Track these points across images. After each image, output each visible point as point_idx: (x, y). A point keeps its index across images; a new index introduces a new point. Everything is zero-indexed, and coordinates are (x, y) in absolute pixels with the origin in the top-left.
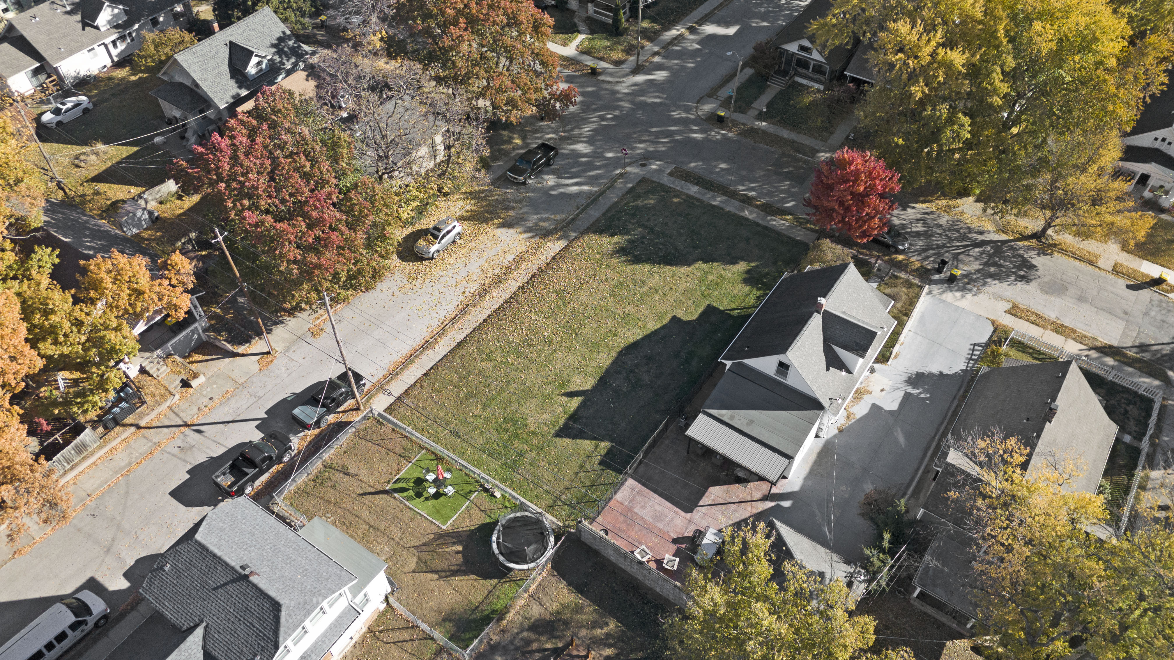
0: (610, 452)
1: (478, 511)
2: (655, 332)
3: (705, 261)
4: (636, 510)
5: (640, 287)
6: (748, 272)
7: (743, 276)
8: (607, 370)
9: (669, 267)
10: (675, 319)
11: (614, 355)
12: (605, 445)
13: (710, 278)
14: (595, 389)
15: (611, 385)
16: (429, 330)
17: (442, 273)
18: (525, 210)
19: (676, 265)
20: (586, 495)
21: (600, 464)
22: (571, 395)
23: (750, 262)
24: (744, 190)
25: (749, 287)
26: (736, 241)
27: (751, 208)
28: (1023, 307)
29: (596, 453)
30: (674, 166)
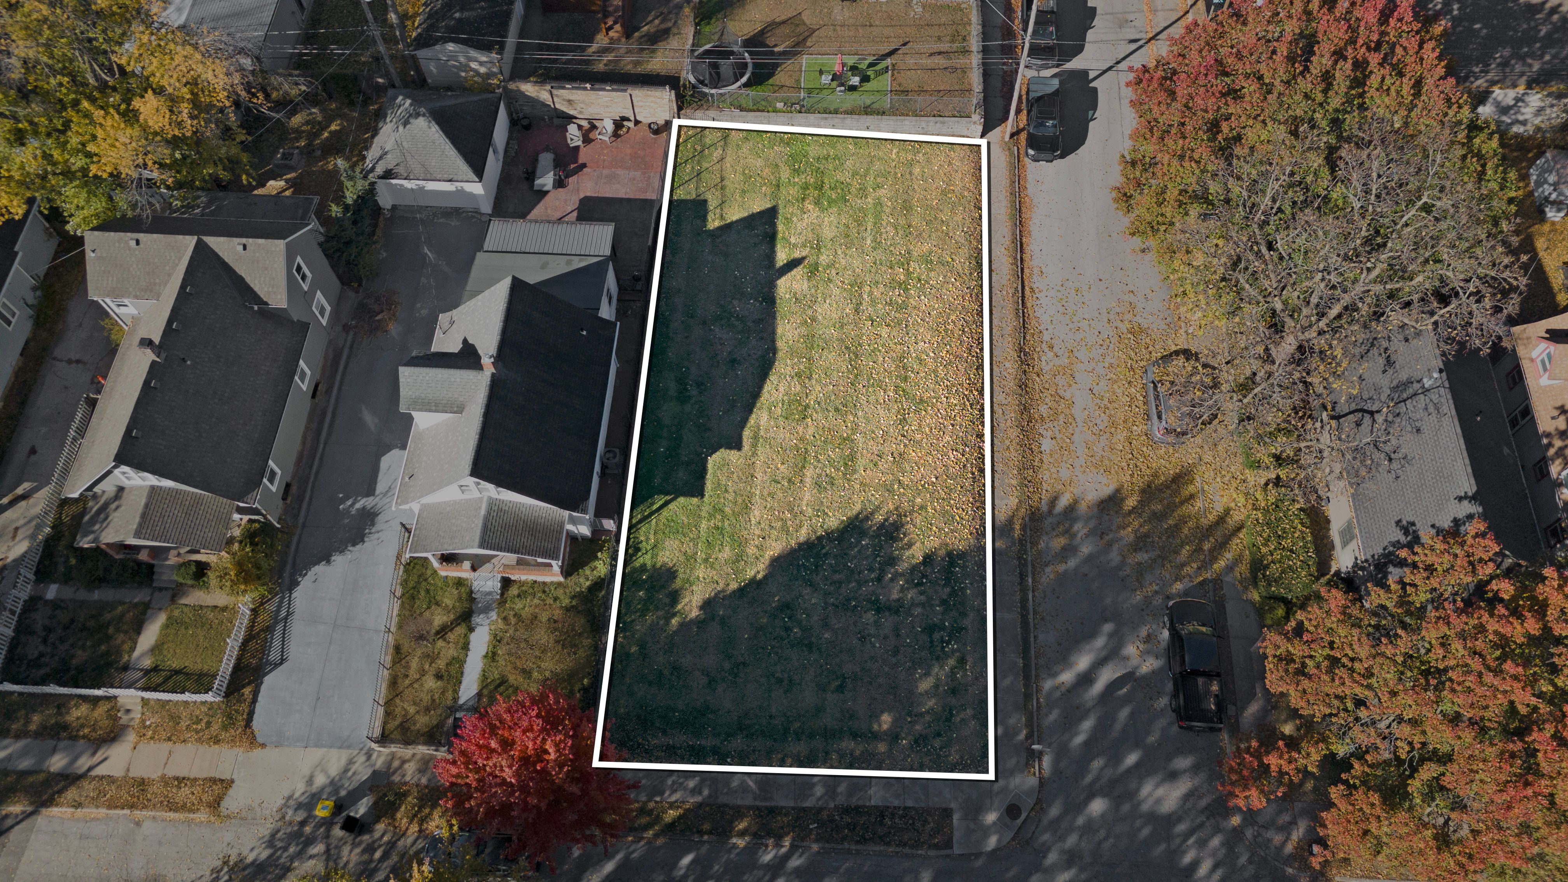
0: (704, 219)
1: (787, 84)
2: (749, 409)
3: (753, 583)
4: (638, 174)
5: (819, 476)
6: (675, 597)
7: (678, 583)
8: (773, 316)
9: (802, 539)
10: (737, 445)
11: (780, 344)
12: (713, 223)
13: (727, 553)
14: (772, 285)
15: (756, 300)
16: (1036, 270)
17: (1108, 360)
18: (1114, 556)
19: (793, 551)
20: (699, 163)
21: (705, 201)
22: (794, 264)
23: (682, 625)
24: (787, 857)
25: (658, 565)
26: (727, 665)
27: (749, 801)
28: (202, 816)
29: (718, 211)
30: (957, 850)
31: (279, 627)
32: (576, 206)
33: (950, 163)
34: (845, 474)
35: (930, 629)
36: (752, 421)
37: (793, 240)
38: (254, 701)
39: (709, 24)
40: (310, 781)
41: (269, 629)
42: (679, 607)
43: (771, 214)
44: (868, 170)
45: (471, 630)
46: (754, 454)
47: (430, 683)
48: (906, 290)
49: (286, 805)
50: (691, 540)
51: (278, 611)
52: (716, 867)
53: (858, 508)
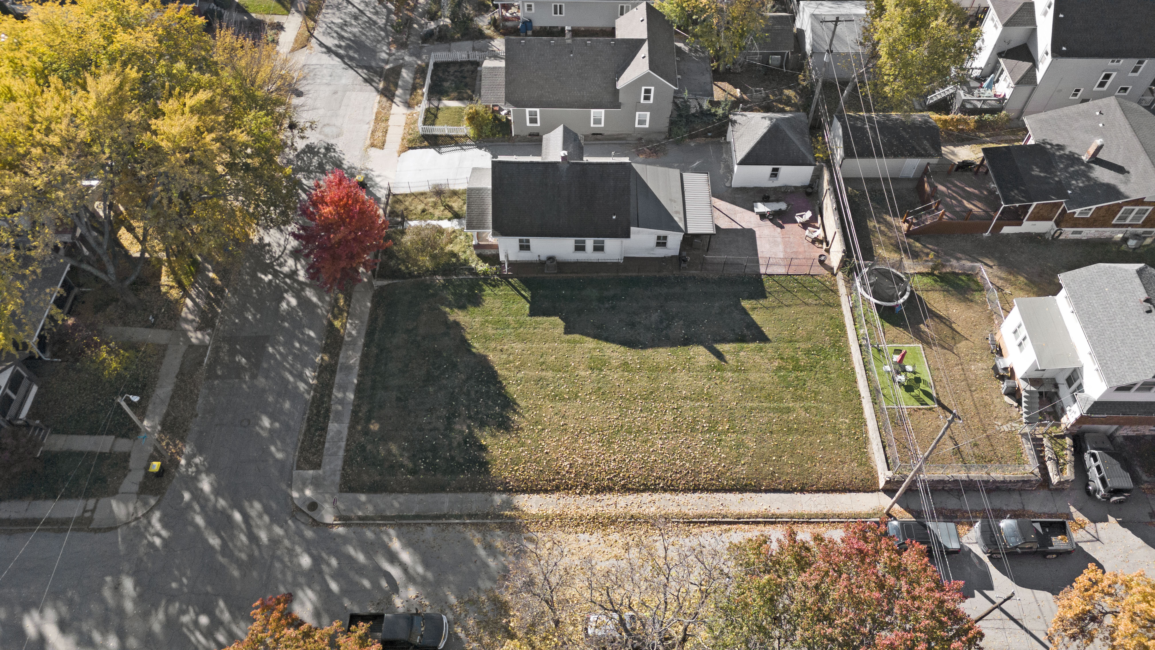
0: (750, 297)
2: (596, 337)
3: (470, 347)
5: (547, 380)
6: (463, 307)
7: (472, 308)
8: (672, 346)
9: (500, 372)
10: (568, 332)
11: (650, 351)
12: (746, 304)
13: (491, 332)
14: (698, 343)
15: (685, 334)
18: (486, 584)
19: (491, 368)
20: (800, 290)
21: (766, 297)
22: (719, 356)
23: (445, 313)
24: (306, 382)
25: (484, 298)
26: (419, 338)
27: (341, 360)
28: (368, 142)
29: (759, 306)
30: (295, 473)
31: (458, 148)
32: (746, 227)
33: (843, 462)
34: (548, 395)
35: (434, 450)
36: (588, 339)
37: (742, 354)
38: (421, 148)
39: (936, 281)
40: (379, 176)
41: (457, 144)
42: (456, 310)
43: (763, 338)
44: (821, 401)
45: (449, 220)
46: (562, 342)
47: (420, 207)
48: (709, 431)
49: (367, 169)
50: (500, 313)
51: (466, 145)
52: (306, 348)
53: (523, 404)
